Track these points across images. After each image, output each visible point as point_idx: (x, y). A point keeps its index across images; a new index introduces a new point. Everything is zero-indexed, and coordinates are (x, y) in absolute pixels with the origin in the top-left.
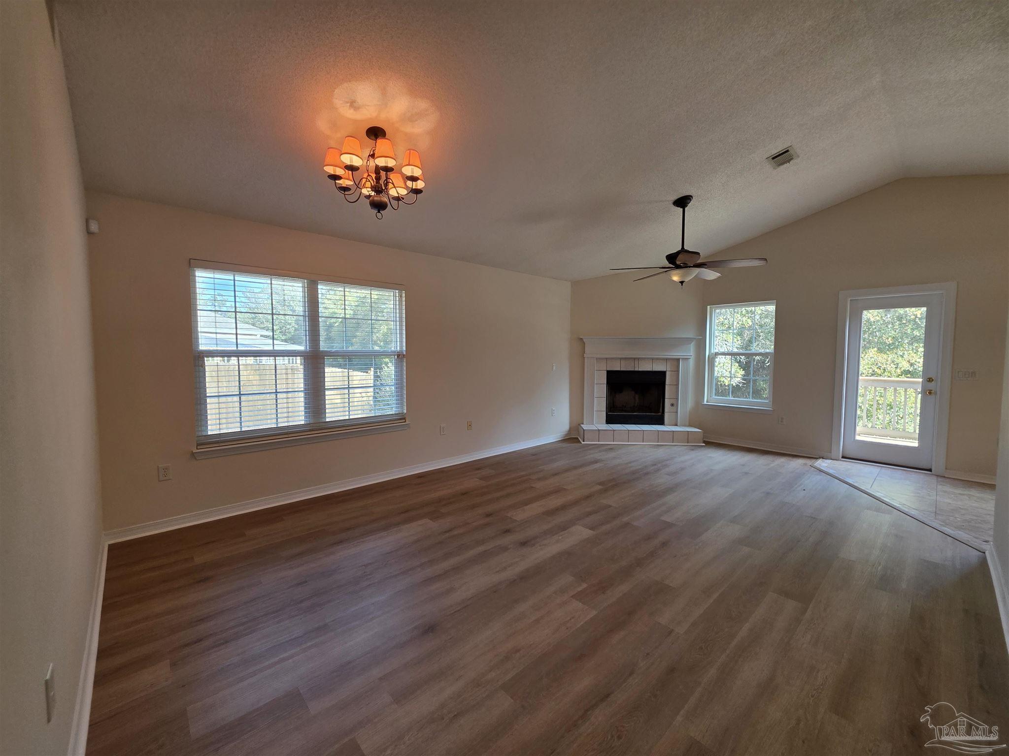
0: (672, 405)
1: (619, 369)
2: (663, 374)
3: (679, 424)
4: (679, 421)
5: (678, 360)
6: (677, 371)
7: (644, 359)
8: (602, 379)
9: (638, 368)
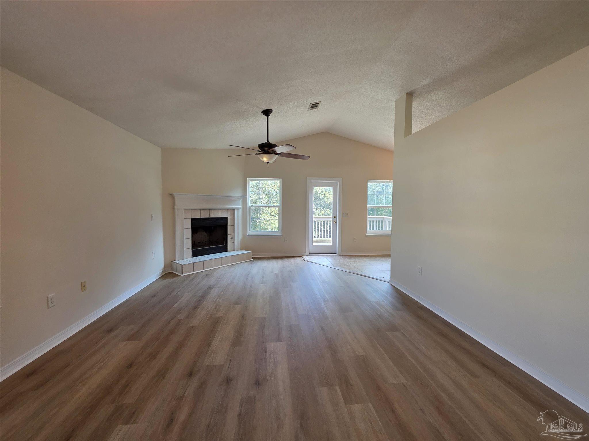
0: (232, 238)
1: (199, 217)
2: (226, 219)
3: (236, 249)
4: (236, 247)
5: (234, 210)
6: (234, 217)
7: (215, 209)
8: (189, 225)
9: (211, 216)
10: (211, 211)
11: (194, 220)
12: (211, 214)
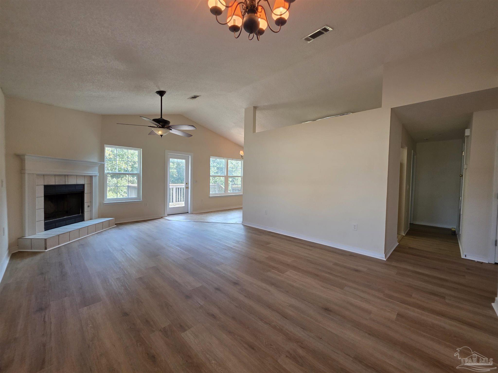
0: (89, 206)
1: (53, 184)
2: (83, 185)
3: (94, 218)
4: (93, 216)
5: (91, 177)
6: (91, 184)
7: (71, 175)
8: (41, 193)
9: (67, 182)
10: (66, 178)
11: (47, 188)
12: (66, 180)
